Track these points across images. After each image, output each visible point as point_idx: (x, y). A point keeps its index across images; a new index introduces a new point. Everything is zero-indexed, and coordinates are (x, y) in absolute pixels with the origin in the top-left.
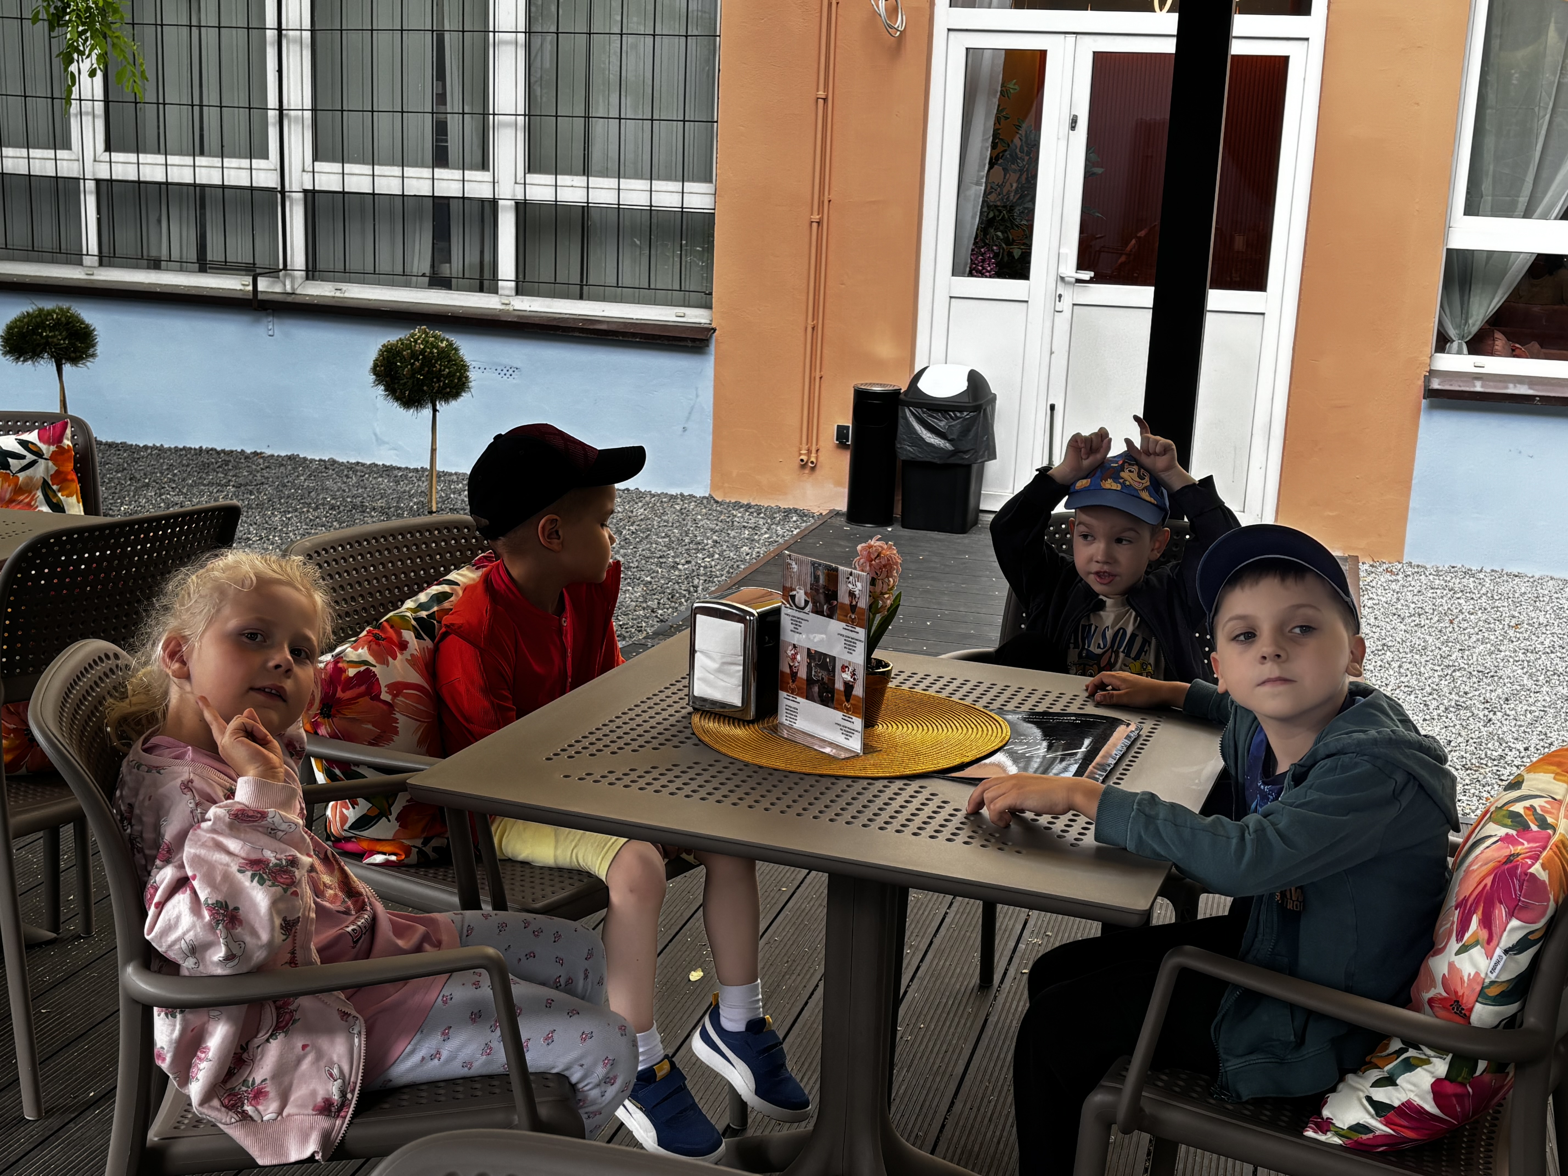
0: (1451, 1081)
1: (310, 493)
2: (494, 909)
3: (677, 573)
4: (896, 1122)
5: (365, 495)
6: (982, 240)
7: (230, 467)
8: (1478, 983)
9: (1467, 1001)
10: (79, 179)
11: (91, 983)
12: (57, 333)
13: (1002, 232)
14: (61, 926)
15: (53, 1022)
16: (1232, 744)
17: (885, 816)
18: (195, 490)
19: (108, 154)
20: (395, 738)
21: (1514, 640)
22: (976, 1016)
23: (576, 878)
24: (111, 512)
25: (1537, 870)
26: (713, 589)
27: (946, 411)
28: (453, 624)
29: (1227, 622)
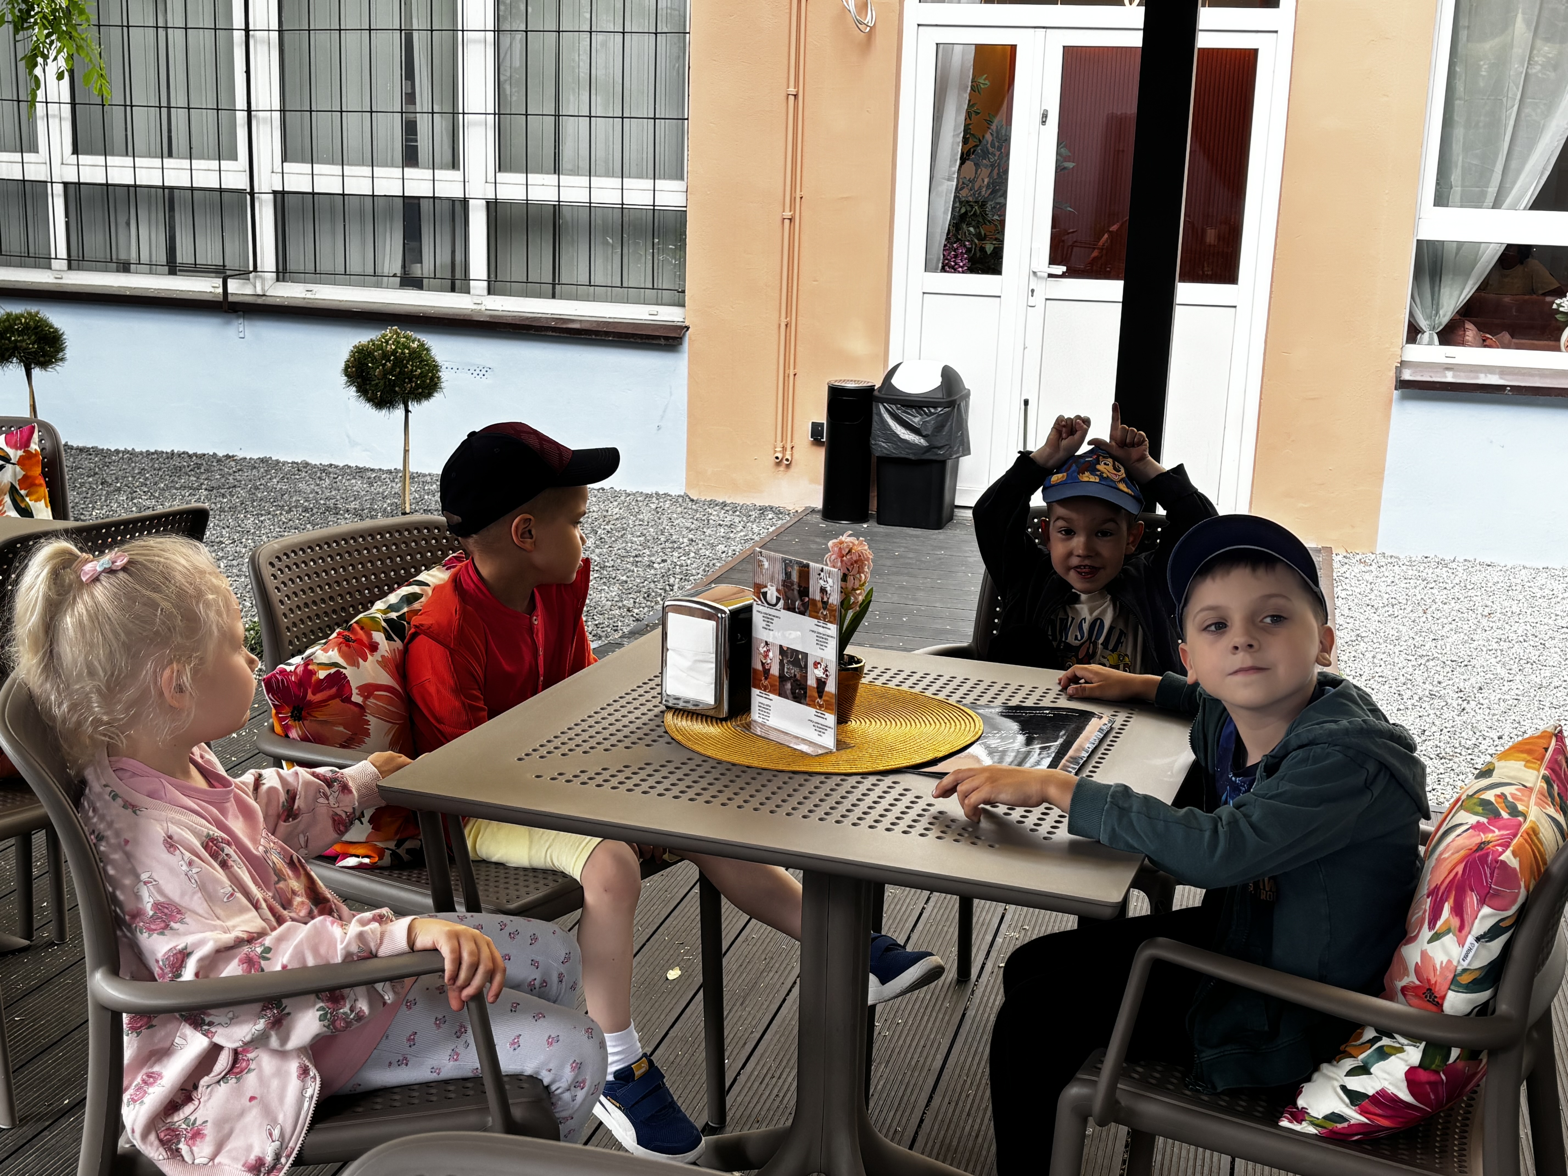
0: (1425, 1069)
1: (282, 495)
2: (468, 910)
3: (653, 572)
4: (874, 1118)
5: (338, 497)
6: (954, 235)
7: (202, 471)
8: (1450, 971)
9: (1439, 990)
10: (46, 182)
11: (65, 990)
12: (25, 337)
13: (975, 228)
14: (35, 933)
15: (28, 1029)
16: (1201, 736)
17: (858, 812)
18: (167, 494)
19: (75, 156)
20: (367, 740)
21: (1487, 629)
22: (953, 1011)
23: (550, 878)
24: (82, 517)
25: (1508, 857)
26: (689, 587)
27: (921, 407)
28: (422, 625)
29: (1198, 613)
